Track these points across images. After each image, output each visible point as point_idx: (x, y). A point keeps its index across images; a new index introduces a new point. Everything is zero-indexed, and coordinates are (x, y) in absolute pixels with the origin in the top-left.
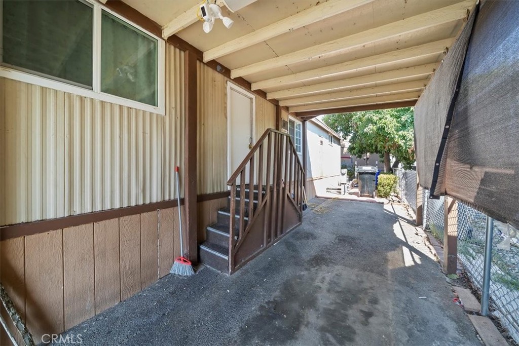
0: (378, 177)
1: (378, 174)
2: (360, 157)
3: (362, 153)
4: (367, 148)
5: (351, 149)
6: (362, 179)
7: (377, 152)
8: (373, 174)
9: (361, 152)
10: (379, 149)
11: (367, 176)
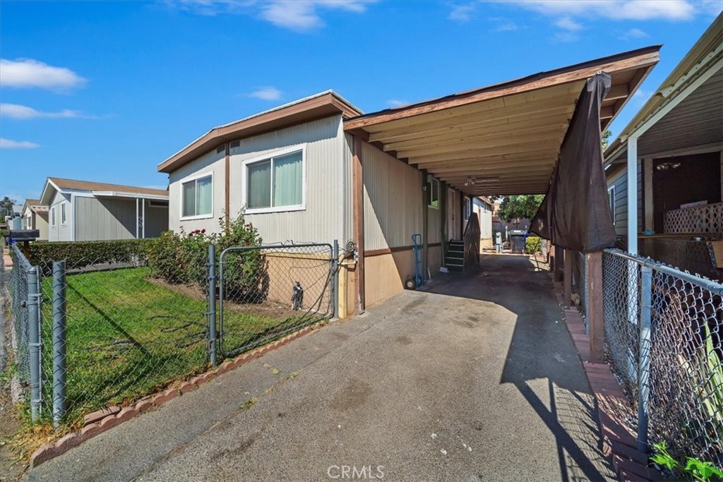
0: (527, 239)
1: (527, 236)
2: (509, 221)
3: (512, 218)
4: (517, 214)
5: (501, 214)
6: (514, 240)
7: (526, 217)
8: (523, 236)
9: (512, 216)
10: (528, 215)
11: (517, 237)
